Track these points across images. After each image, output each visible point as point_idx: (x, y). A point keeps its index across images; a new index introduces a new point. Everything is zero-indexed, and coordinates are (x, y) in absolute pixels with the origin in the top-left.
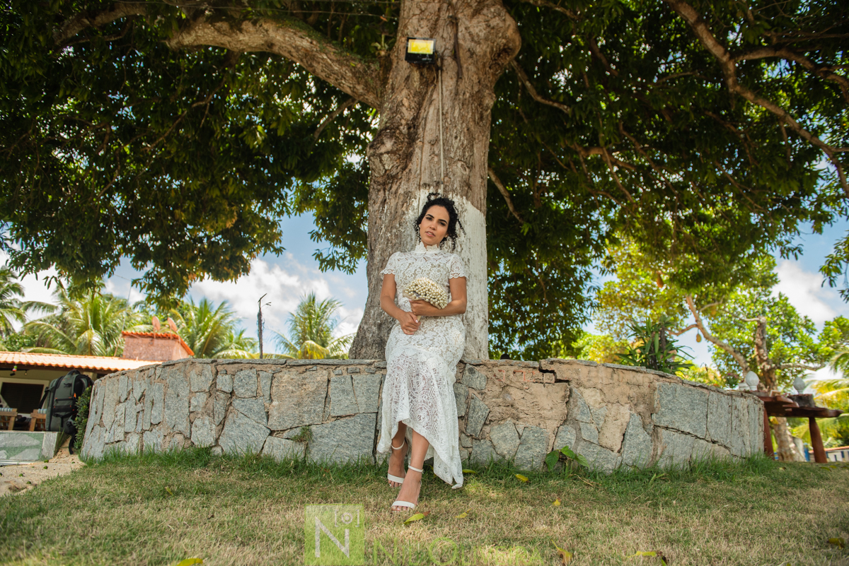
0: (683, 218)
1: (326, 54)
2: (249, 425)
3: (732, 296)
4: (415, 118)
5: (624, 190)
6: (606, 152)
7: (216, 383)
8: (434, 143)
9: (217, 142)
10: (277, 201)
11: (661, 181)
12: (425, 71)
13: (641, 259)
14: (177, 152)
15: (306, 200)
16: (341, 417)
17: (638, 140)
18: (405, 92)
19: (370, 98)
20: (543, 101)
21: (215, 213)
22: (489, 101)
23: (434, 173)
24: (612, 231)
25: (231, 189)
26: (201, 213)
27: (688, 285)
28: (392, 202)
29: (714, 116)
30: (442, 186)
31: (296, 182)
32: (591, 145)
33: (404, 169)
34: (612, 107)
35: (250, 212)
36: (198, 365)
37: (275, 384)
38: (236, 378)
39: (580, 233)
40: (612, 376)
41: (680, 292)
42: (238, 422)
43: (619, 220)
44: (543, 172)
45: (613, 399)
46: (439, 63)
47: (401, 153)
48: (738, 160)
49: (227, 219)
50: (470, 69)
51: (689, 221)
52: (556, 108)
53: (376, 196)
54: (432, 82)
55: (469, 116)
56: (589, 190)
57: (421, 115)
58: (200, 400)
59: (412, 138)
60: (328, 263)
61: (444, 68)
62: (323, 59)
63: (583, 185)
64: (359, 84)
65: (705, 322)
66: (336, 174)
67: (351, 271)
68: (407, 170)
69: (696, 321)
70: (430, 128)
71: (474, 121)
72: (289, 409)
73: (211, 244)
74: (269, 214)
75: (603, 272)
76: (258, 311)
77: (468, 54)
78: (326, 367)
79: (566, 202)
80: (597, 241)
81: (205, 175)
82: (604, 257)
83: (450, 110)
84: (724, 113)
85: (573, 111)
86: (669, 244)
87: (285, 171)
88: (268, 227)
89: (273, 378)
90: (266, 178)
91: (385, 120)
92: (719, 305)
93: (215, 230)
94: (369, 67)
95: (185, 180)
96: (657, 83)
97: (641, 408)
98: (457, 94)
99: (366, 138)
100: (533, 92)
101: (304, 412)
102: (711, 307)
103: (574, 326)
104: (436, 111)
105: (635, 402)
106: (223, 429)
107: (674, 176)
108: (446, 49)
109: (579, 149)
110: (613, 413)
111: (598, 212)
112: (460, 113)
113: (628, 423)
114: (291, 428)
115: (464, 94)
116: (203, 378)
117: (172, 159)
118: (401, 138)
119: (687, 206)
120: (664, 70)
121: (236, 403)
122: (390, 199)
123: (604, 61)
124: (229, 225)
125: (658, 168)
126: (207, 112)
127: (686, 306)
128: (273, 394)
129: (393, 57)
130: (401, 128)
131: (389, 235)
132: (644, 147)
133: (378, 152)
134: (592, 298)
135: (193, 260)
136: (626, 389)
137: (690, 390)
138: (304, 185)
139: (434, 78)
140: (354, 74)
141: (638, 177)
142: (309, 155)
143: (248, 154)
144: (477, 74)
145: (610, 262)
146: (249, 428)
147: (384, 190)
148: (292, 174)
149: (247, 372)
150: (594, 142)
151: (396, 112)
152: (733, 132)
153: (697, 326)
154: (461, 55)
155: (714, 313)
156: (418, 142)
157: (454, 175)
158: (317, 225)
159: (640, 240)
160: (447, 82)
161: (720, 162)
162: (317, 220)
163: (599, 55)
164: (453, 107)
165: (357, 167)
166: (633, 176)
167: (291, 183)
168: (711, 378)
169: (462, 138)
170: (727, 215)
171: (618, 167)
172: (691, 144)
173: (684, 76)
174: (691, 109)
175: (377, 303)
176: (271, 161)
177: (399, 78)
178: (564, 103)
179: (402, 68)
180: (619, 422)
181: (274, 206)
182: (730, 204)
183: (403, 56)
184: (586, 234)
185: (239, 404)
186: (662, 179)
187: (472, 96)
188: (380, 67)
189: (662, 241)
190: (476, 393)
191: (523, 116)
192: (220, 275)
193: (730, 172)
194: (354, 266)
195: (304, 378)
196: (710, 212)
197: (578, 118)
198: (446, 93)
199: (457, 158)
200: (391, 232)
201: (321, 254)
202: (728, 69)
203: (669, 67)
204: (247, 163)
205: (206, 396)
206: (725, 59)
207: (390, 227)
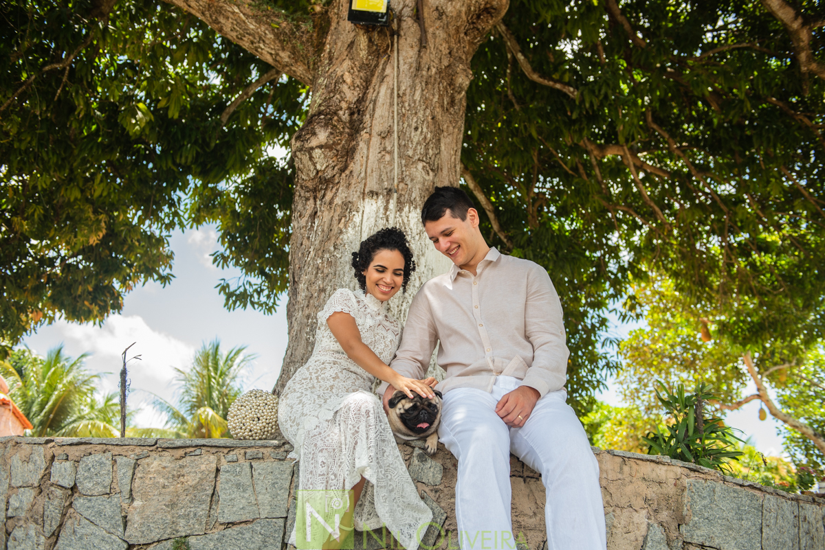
0: (735, 245)
1: (238, 6)
2: (96, 536)
3: (810, 355)
4: (361, 101)
5: (652, 204)
6: (627, 152)
7: (50, 473)
8: (385, 135)
9: (80, 122)
10: (166, 208)
11: (705, 194)
12: (376, 36)
13: (676, 301)
14: (19, 133)
15: (207, 206)
16: (233, 524)
17: (673, 135)
18: (347, 63)
19: (300, 70)
20: (540, 80)
21: (75, 223)
22: (463, 80)
23: (384, 177)
24: (637, 260)
25: (98, 190)
26: (52, 222)
27: (744, 339)
28: (325, 216)
29: (781, 104)
30: (395, 195)
31: (193, 182)
32: (608, 142)
33: (342, 170)
34: (636, 90)
35: (127, 223)
36: (25, 446)
37: (139, 475)
38: (82, 466)
39: (592, 264)
40: (621, 469)
41: (736, 349)
42: (80, 531)
43: (646, 247)
44: (541, 178)
45: (623, 502)
46: (395, 26)
47: (339, 147)
48: (814, 166)
49: (91, 232)
50: (438, 36)
51: (744, 250)
52: (559, 91)
53: (304, 206)
54: (385, 52)
55: (435, 100)
56: (604, 203)
57: (369, 96)
58: (24, 499)
59: (355, 128)
60: (236, 298)
61: (402, 33)
62: (233, 13)
63: (596, 198)
64: (283, 50)
65: (772, 393)
66: (252, 173)
67: (270, 309)
68: (347, 172)
69: (758, 390)
70: (381, 115)
71: (442, 106)
72: (157, 512)
73: (67, 268)
74: (154, 227)
75: (624, 317)
76: (121, 367)
77: (436, 14)
78: (214, 450)
79: (572, 220)
80: (616, 275)
81: (60, 168)
82: (625, 297)
83: (408, 91)
84: (794, 100)
85: (582, 94)
86: (716, 281)
87: (179, 165)
88: (151, 245)
89: (136, 465)
90: (150, 174)
91: (319, 101)
92: (791, 368)
93: (72, 248)
94: (298, 27)
95: (30, 173)
96: (701, 59)
97: (664, 515)
98: (419, 69)
99: (294, 124)
100: (526, 68)
101: (179, 517)
102: (779, 371)
103: (584, 393)
104: (389, 91)
105: (655, 506)
106: (56, 543)
107: (723, 187)
108: (405, 6)
109: (590, 147)
110: (622, 522)
111: (616, 234)
112: (422, 95)
113: (645, 538)
114: (159, 541)
115: (429, 69)
116: (31, 466)
117: (11, 144)
118: (340, 127)
119: (742, 229)
120: (710, 40)
121: (79, 503)
122: (323, 212)
123: (627, 26)
124: (94, 240)
125: (700, 175)
126: (65, 79)
127: (744, 368)
128: (136, 489)
129: (331, 15)
130: (341, 113)
131: (319, 261)
132: (681, 146)
133: (307, 145)
134: (608, 356)
135: (38, 290)
136: (643, 488)
137: (735, 491)
138: (205, 186)
139: (388, 46)
140: (277, 36)
141: (673, 186)
142: (213, 145)
143: (124, 141)
144: (447, 42)
145: (634, 303)
146: (96, 542)
147: (315, 198)
148: (188, 170)
149: (98, 457)
150: (611, 137)
151: (334, 91)
152: (807, 127)
153: (759, 396)
154: (426, 15)
155: (784, 379)
156: (362, 133)
157: (412, 180)
158: (223, 243)
159: (675, 275)
160: (406, 50)
161: (789, 169)
162: (223, 237)
163: (620, 18)
164: (413, 87)
165: (282, 164)
166: (666, 186)
167: (186, 184)
168: (783, 473)
169: (425, 130)
170: (798, 243)
171: (645, 172)
172: (747, 142)
173: (738, 49)
174: (747, 94)
175: (299, 358)
176: (158, 152)
177: (339, 44)
178: (569, 84)
179: (345, 30)
180: (632, 536)
181: (162, 215)
182: (804, 226)
183: (345, 14)
184: (601, 265)
185: (83, 505)
186: (707, 190)
187: (439, 72)
188: (314, 27)
189: (706, 277)
190: (427, 489)
191: (514, 101)
192: (77, 313)
193: (803, 183)
194: (274, 303)
195: (182, 467)
196: (773, 237)
197: (587, 105)
198: (404, 67)
199: (417, 157)
200: (322, 258)
201: (228, 286)
202: (799, 40)
203: (719, 36)
204: (124, 153)
205: (33, 493)
206: (795, 25)
207: (321, 251)
